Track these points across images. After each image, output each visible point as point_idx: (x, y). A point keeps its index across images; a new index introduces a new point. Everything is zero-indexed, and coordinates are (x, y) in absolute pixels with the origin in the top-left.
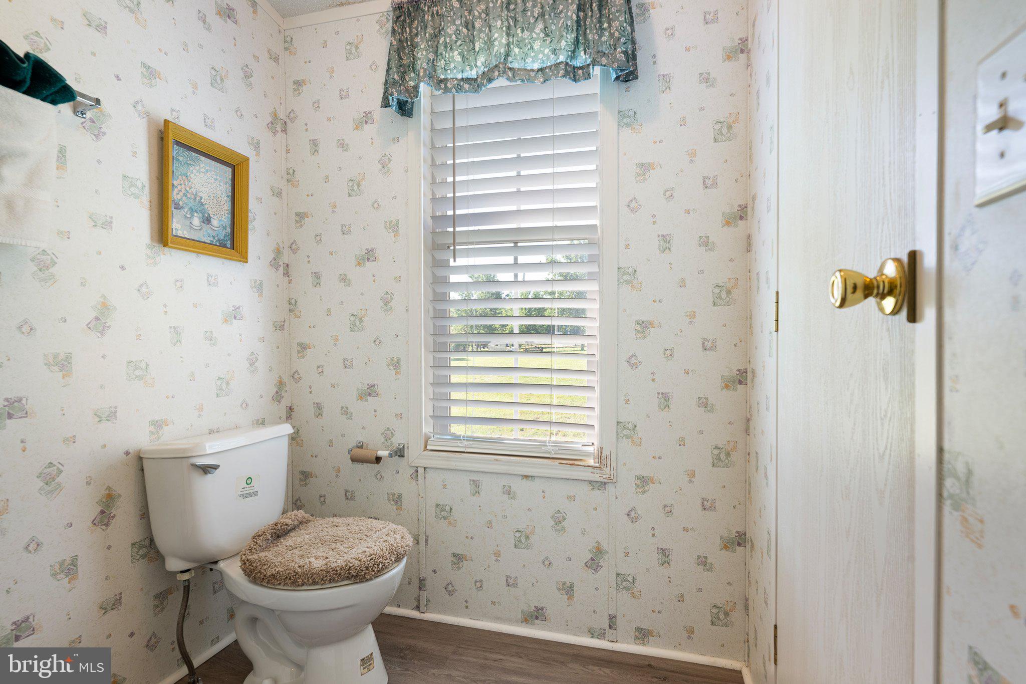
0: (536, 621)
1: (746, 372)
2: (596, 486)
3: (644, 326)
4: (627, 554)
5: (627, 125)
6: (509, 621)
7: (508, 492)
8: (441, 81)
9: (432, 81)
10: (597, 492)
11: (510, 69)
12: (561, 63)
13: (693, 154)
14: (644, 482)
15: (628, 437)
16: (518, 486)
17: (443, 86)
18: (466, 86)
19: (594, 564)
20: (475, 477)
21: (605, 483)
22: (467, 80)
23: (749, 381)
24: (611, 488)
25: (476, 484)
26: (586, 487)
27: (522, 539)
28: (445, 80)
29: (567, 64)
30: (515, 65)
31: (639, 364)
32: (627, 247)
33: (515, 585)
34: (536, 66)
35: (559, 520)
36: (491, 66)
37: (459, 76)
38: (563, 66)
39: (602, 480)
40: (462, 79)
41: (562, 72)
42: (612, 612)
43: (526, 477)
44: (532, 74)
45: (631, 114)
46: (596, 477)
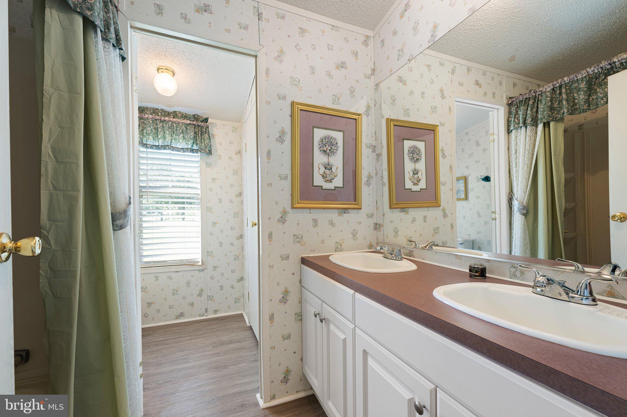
0: (180, 317)
1: (242, 235)
2: (201, 271)
3: (214, 224)
4: (210, 290)
5: (209, 167)
6: (171, 320)
7: (170, 278)
8: (145, 144)
9: (142, 144)
10: (201, 273)
11: (172, 147)
12: (189, 148)
13: (227, 178)
14: (215, 267)
15: (210, 255)
16: (173, 275)
17: (145, 146)
18: (154, 147)
19: (200, 295)
20: (156, 275)
21: (203, 270)
22: (155, 146)
23: (243, 237)
24: (205, 271)
25: (157, 277)
26: (198, 272)
27: (175, 292)
28: (146, 144)
29: (191, 148)
30: (173, 146)
31: (213, 234)
32: (209, 201)
33: (173, 308)
34: (180, 147)
35: (188, 284)
36: (165, 145)
37: (152, 144)
38: (190, 149)
39: (203, 269)
40: (153, 145)
41: (189, 151)
42: (206, 308)
43: (176, 272)
44: (179, 149)
45: (210, 164)
46: (201, 268)
